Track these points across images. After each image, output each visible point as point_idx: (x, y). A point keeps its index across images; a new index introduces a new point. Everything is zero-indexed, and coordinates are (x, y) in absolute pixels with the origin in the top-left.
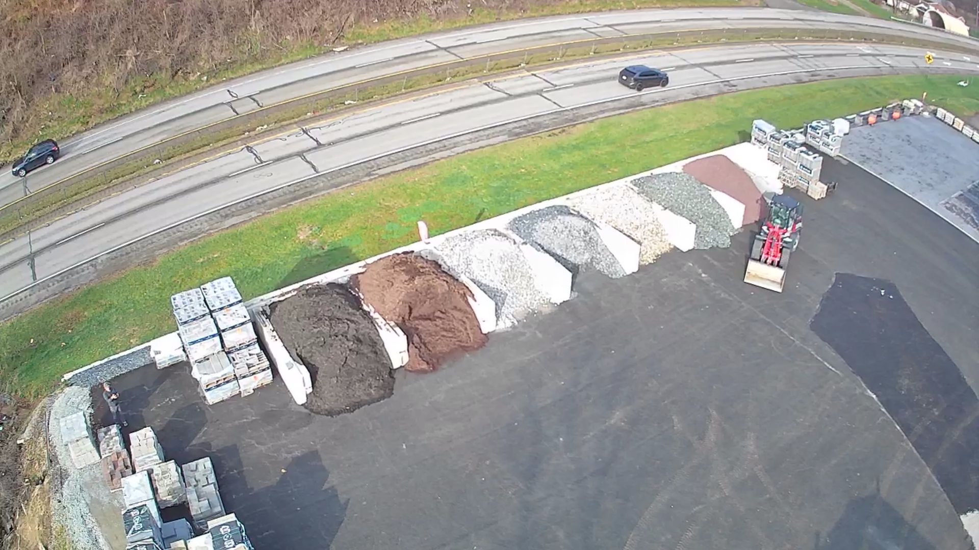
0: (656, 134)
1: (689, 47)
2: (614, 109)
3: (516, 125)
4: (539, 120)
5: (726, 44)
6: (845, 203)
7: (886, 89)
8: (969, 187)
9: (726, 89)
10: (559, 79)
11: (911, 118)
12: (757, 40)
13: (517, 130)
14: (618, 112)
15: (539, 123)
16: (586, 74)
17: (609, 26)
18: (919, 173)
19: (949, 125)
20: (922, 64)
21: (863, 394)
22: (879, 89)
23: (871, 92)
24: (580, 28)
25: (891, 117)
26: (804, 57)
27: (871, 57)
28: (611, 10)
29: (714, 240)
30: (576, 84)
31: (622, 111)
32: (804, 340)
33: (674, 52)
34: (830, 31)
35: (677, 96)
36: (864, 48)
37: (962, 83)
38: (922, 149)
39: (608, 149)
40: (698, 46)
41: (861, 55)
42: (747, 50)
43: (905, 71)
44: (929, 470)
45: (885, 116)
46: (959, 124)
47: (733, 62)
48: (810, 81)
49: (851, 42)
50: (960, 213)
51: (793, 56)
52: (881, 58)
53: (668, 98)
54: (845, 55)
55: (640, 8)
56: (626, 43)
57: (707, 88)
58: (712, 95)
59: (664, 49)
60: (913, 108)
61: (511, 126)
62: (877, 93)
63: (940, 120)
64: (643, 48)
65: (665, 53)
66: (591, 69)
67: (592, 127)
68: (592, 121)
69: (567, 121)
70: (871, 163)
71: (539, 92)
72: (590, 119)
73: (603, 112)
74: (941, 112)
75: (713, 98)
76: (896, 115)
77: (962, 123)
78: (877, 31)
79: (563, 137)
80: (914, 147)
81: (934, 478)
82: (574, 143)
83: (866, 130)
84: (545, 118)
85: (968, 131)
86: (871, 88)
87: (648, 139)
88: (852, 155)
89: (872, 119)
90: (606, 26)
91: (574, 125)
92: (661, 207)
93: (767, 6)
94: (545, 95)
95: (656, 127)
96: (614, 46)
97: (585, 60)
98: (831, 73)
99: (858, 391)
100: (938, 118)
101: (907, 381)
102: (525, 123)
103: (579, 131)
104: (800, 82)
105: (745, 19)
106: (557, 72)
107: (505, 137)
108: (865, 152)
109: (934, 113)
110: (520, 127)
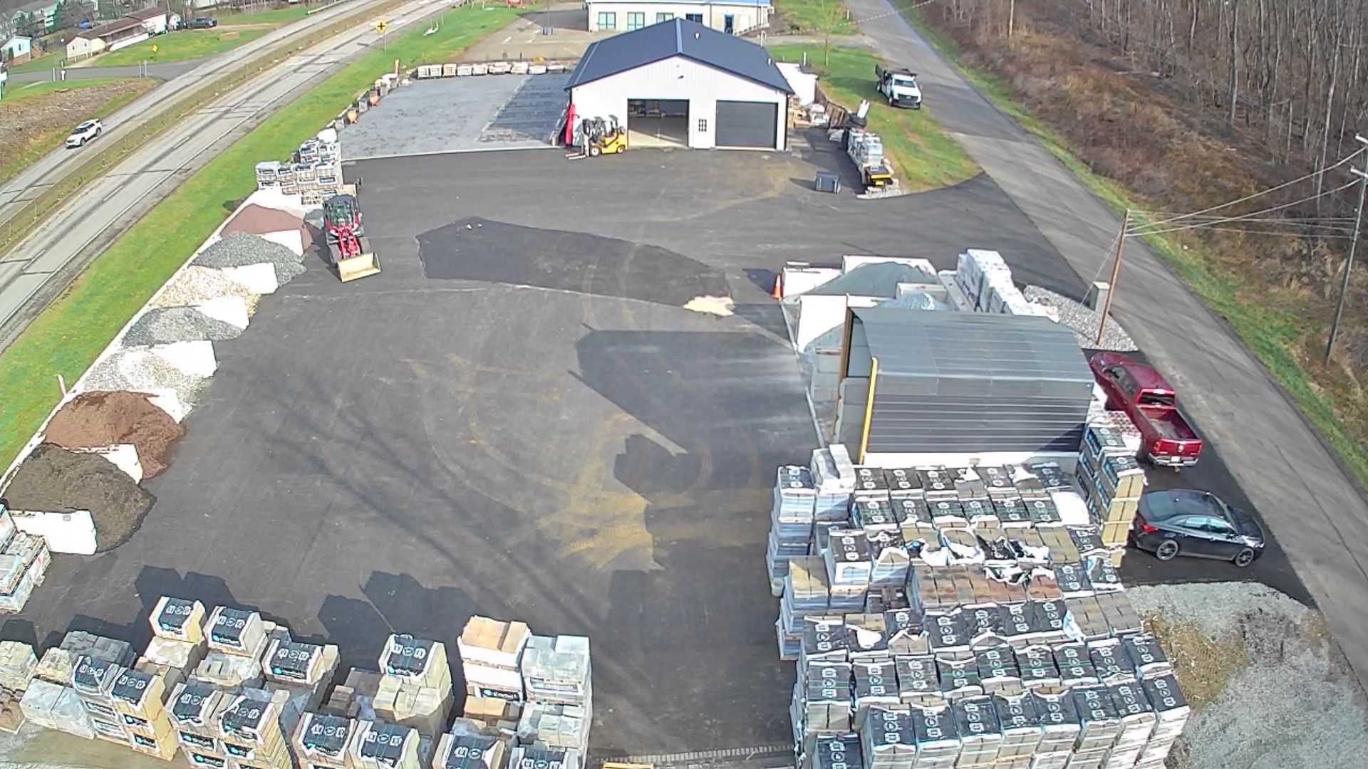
0: (150, 249)
1: (120, 161)
2: (98, 249)
3: (27, 307)
4: (42, 293)
5: (152, 139)
6: (379, 190)
7: (341, 87)
8: (497, 114)
9: (183, 177)
10: (28, 252)
11: (391, 95)
12: (178, 119)
13: (32, 310)
14: (103, 249)
15: (46, 294)
16: (48, 235)
17: (31, 186)
18: (434, 132)
19: (438, 77)
20: (370, 40)
21: (514, 289)
22: (335, 92)
23: (329, 99)
24: (6, 204)
25: (369, 104)
26: (238, 106)
27: (309, 66)
28: (19, 172)
29: (290, 271)
30: (47, 248)
31: (107, 246)
32: (430, 287)
33: (110, 173)
34: (249, 66)
35: (144, 207)
36: (294, 61)
37: (430, 31)
38: (421, 113)
39: (120, 281)
40: (127, 155)
41: (295, 71)
42: (176, 132)
43: (353, 59)
44: (624, 299)
45: (363, 105)
46: (450, 69)
47: (172, 150)
48: (259, 124)
49: (277, 64)
50: (501, 138)
51: (226, 112)
52: (319, 61)
53: (138, 213)
54: (279, 80)
55: (45, 155)
56: (58, 191)
57: (165, 185)
58: (175, 189)
59: (98, 176)
60: (389, 83)
61: (24, 310)
62: (336, 96)
63: (425, 78)
64: (77, 188)
65: (102, 179)
66: (49, 229)
67: (93, 271)
68: (88, 267)
69: (66, 279)
70: (378, 150)
71: (21, 273)
72: (85, 267)
73: (91, 255)
74: (422, 71)
75: (179, 190)
76: (374, 99)
77: (454, 66)
78: (300, 35)
79: (74, 293)
80: (413, 115)
81: (633, 300)
82: (88, 292)
83: (352, 129)
84: (46, 288)
85: (464, 70)
86: (326, 96)
87: (147, 255)
88: (355, 154)
89: (352, 116)
90: (27, 188)
91: (76, 279)
92: (232, 269)
93: (166, 81)
94: (27, 272)
95: (146, 241)
96: (50, 200)
97: (36, 225)
98: (273, 106)
99: (508, 290)
100: (421, 78)
101: (546, 265)
102: (32, 301)
103: (84, 281)
104: (249, 130)
105: (152, 106)
106: (21, 248)
107: (27, 321)
108: (366, 145)
109: (415, 76)
110: (32, 307)
